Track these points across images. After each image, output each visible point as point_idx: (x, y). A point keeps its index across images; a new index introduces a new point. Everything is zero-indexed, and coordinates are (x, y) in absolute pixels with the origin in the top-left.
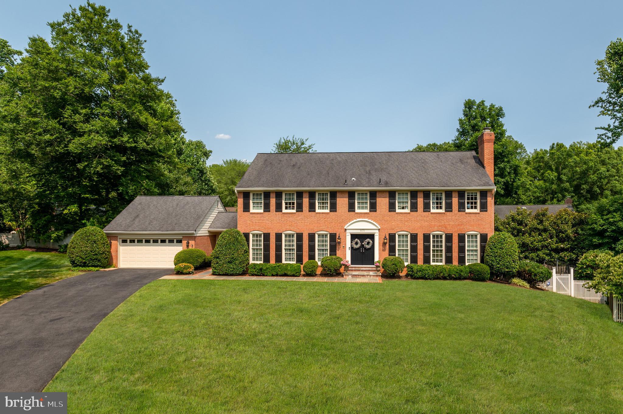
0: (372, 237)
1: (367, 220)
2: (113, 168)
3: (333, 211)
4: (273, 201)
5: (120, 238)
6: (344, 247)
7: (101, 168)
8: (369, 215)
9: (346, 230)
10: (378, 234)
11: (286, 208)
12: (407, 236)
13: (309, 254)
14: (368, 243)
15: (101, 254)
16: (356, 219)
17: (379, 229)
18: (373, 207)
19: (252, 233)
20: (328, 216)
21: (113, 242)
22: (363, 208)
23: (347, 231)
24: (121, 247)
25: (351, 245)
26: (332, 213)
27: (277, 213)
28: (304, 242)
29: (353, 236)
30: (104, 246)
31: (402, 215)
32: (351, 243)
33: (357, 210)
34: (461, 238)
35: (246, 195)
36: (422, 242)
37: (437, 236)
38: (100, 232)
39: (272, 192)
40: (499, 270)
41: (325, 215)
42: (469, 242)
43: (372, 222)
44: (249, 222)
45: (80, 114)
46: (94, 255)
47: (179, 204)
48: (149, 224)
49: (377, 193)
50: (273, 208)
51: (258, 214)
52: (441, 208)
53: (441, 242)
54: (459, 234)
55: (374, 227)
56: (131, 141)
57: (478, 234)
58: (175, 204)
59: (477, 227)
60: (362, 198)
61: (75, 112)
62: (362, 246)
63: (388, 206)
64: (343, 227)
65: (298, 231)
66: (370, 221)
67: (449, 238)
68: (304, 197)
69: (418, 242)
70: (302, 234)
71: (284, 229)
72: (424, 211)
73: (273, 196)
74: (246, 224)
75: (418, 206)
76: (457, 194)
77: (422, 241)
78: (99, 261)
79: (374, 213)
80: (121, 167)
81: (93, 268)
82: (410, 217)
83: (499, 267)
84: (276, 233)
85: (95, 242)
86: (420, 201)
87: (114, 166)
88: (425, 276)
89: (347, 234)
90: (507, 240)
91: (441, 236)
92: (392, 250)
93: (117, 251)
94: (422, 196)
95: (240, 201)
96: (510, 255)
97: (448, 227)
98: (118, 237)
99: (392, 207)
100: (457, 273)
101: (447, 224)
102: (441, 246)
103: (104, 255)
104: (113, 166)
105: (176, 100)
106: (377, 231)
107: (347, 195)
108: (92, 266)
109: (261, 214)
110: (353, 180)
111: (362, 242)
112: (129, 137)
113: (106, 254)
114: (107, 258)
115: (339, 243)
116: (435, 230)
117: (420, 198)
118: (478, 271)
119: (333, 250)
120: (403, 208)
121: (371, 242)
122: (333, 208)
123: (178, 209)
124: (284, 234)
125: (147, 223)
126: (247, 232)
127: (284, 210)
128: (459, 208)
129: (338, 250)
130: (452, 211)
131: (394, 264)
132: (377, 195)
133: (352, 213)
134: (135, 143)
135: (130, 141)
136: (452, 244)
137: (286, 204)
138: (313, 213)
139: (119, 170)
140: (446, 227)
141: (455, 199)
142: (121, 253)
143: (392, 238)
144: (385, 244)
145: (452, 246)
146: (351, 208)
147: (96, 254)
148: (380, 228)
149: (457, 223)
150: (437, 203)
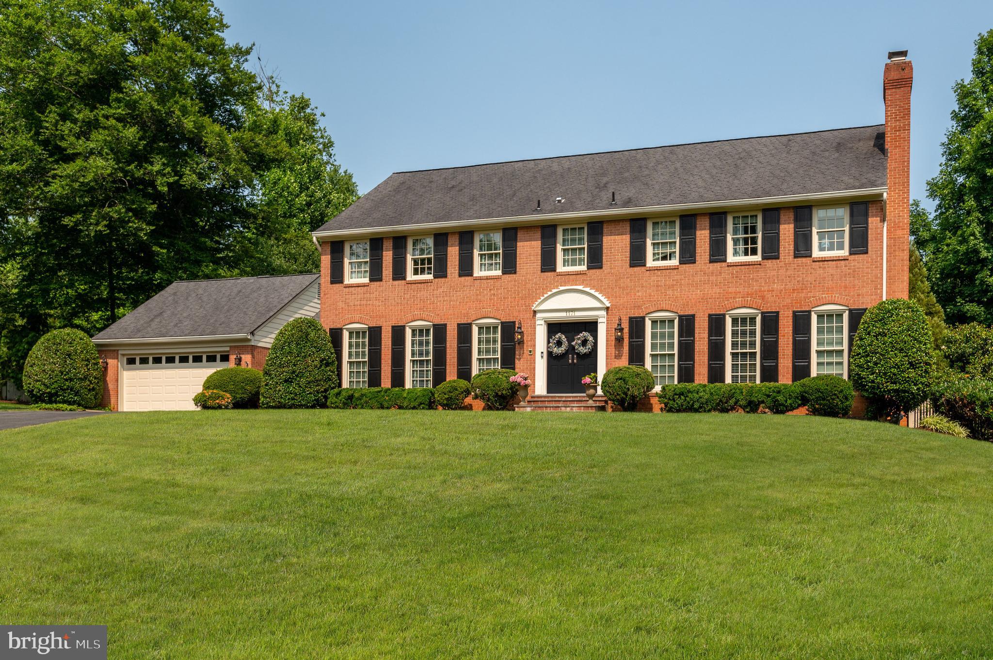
0: (591, 326)
1: (580, 287)
2: (131, 224)
3: (510, 273)
4: (388, 257)
5: (123, 355)
6: (532, 353)
7: (106, 226)
8: (585, 277)
9: (535, 312)
10: (605, 320)
11: (416, 272)
12: (671, 321)
13: (458, 369)
14: (584, 343)
15: (81, 379)
16: (557, 287)
17: (607, 308)
18: (595, 260)
19: (347, 329)
20: (498, 283)
21: (111, 362)
22: (574, 262)
23: (538, 315)
24: (125, 373)
25: (548, 347)
26: (507, 276)
27: (396, 282)
28: (448, 345)
29: (553, 328)
30: (87, 365)
31: (659, 273)
32: (549, 342)
33: (560, 268)
34: (801, 322)
35: (337, 247)
36: (706, 335)
37: (744, 320)
38: (81, 339)
39: (387, 238)
40: (873, 388)
41: (492, 281)
42: (820, 331)
43: (593, 292)
44: (341, 305)
45: (75, 121)
46: (66, 380)
47: (244, 291)
48: (176, 325)
49: (605, 226)
50: (387, 272)
51: (358, 286)
52: (754, 252)
53: (753, 333)
54: (794, 312)
55: (596, 304)
56: (169, 173)
57: (844, 311)
58: (235, 290)
59: (841, 294)
60: (573, 241)
61: (65, 117)
62: (571, 349)
63: (628, 254)
64: (529, 306)
65: (438, 321)
66: (587, 289)
67: (771, 322)
68: (449, 243)
69: (696, 335)
70: (445, 325)
71: (409, 317)
72: (711, 262)
73: (388, 245)
74: (336, 309)
75: (698, 250)
76: (791, 215)
77: (707, 332)
78: (77, 394)
79: (598, 271)
80: (148, 224)
81: (65, 406)
82: (678, 277)
83: (873, 382)
84: (393, 327)
85: (69, 355)
86: (703, 236)
87: (133, 222)
88: (693, 405)
89: (538, 322)
90: (897, 315)
91: (753, 320)
92: (637, 356)
93: (117, 380)
94: (708, 224)
95: (326, 261)
96: (901, 350)
97: (768, 295)
98: (120, 352)
99: (637, 257)
100: (768, 396)
101: (766, 288)
102: (753, 344)
103: (88, 383)
104: (129, 221)
105: (323, 115)
106: (604, 313)
107: (538, 234)
108: (64, 402)
109: (364, 285)
110: (559, 201)
111: (570, 340)
112: (164, 164)
113: (91, 382)
114: (93, 389)
115: (521, 342)
116: (736, 306)
117: (700, 229)
118: (818, 390)
119: (509, 360)
120: (664, 258)
121: (591, 338)
122: (510, 266)
123: (237, 299)
124: (410, 327)
125: (172, 324)
126: (339, 326)
127: (410, 276)
128: (796, 248)
129: (519, 359)
130: (777, 258)
131: (621, 379)
132: (605, 230)
133: (549, 274)
134: (176, 175)
135: (166, 171)
136: (777, 338)
137: (416, 262)
138: (467, 278)
139: (142, 230)
140: (763, 298)
141: (786, 226)
142: (125, 386)
143: (637, 326)
144: (619, 340)
145: (776, 342)
146: (548, 263)
147: (71, 380)
148: (609, 305)
149: (790, 286)
150: (746, 241)
